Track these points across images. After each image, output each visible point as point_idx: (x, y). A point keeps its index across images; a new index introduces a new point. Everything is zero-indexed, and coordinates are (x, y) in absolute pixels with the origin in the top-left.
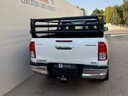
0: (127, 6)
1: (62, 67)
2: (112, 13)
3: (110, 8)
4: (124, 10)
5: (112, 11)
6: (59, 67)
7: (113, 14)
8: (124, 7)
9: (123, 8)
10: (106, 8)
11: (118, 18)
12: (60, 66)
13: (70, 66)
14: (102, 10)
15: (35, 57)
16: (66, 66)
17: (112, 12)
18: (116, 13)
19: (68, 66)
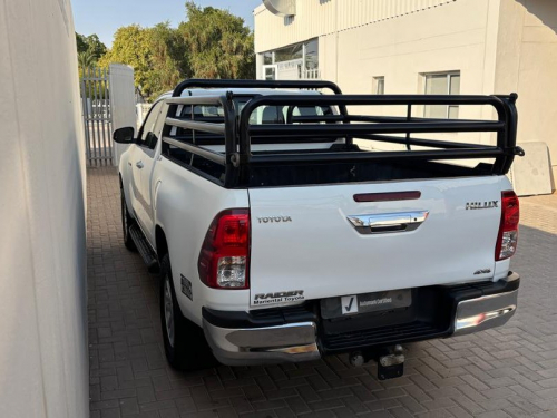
0: (204, 34)
1: (354, 309)
2: (146, 57)
3: (137, 32)
4: (194, 47)
5: (146, 45)
6: (344, 311)
7: (152, 58)
8: (193, 34)
9: (191, 40)
10: (120, 31)
11: (176, 77)
12: (348, 309)
13: (389, 300)
14: (96, 37)
15: (247, 285)
16: (373, 303)
17: (147, 51)
18: (163, 55)
19: (381, 301)
